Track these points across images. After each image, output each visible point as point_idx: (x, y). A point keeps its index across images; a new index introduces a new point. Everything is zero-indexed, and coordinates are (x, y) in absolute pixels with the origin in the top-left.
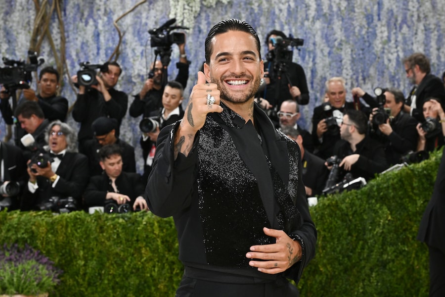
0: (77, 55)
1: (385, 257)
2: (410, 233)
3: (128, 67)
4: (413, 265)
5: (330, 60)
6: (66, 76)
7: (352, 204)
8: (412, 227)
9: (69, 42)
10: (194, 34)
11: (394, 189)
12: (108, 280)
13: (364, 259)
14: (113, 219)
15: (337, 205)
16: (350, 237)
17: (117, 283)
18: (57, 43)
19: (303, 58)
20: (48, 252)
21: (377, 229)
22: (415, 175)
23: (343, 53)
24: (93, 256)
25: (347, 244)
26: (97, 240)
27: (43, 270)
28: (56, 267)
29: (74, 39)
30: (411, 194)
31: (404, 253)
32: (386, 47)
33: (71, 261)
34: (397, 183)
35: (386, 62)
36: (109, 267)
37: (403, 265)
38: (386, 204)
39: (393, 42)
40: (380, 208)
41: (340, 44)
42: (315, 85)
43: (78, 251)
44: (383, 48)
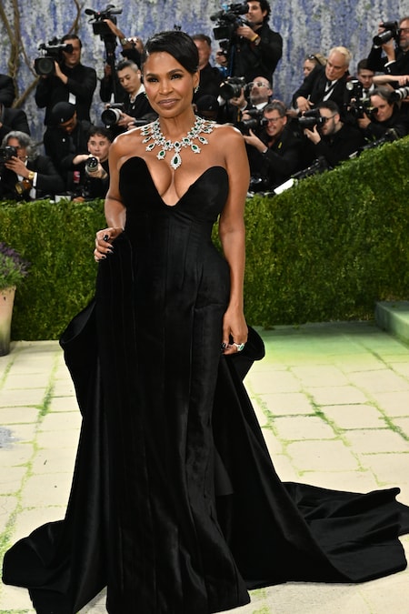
0: (33, 31)
1: (368, 240)
2: (395, 215)
3: (88, 43)
4: (398, 248)
5: (308, 28)
6: (22, 54)
7: (333, 185)
8: (398, 208)
9: (23, 17)
10: (158, 4)
11: (379, 168)
12: (78, 271)
13: (346, 243)
14: (80, 207)
15: (317, 187)
16: (331, 220)
17: (87, 274)
18: (11, 18)
19: (279, 27)
20: (14, 243)
21: (360, 212)
22: (401, 152)
23: (322, 20)
24: (60, 247)
25: (329, 228)
26: (64, 230)
27: (10, 263)
28: (23, 259)
29: (28, 13)
30: (396, 172)
31: (389, 236)
32: (370, 12)
33: (38, 252)
34: (381, 161)
35: (369, 29)
36: (77, 258)
37: (387, 248)
38: (369, 185)
39: (377, 6)
40: (364, 189)
41: (319, 11)
42: (291, 58)
43: (46, 241)
44: (366, 14)
